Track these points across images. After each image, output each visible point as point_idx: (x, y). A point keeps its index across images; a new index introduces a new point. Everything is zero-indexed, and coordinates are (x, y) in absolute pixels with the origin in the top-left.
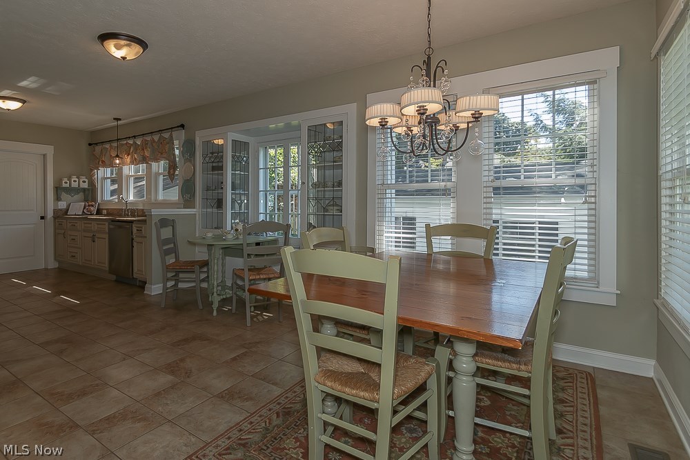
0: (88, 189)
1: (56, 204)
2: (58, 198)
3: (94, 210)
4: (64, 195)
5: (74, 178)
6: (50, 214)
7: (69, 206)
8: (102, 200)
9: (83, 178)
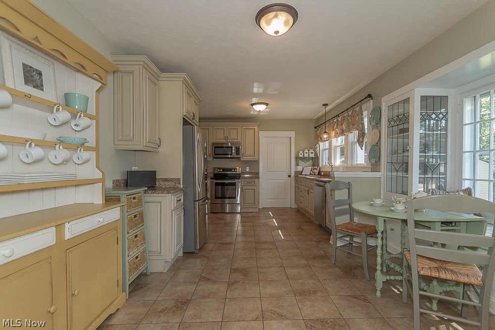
0: (315, 158)
1: (296, 168)
2: (297, 165)
3: (316, 172)
4: (300, 162)
5: (306, 151)
6: (293, 174)
7: (303, 169)
8: (322, 165)
9: (312, 151)
